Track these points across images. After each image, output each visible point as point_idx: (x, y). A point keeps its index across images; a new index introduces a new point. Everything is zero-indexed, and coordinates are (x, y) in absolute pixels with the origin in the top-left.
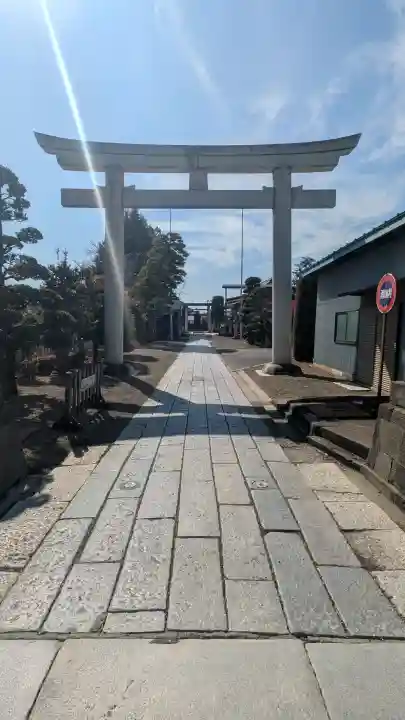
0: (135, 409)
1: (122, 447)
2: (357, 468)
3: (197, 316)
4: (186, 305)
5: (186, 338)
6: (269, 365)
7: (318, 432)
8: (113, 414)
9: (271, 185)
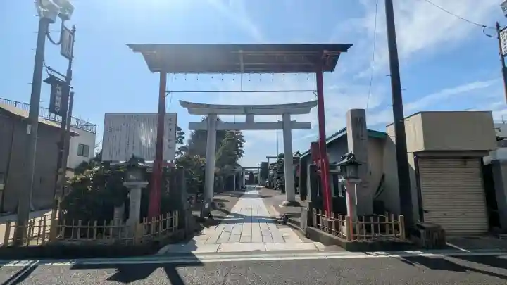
0: (225, 218)
1: (221, 226)
2: (296, 229)
3: (251, 174)
4: (244, 168)
5: (244, 189)
6: (285, 202)
7: (290, 221)
8: (215, 219)
9: (281, 120)
